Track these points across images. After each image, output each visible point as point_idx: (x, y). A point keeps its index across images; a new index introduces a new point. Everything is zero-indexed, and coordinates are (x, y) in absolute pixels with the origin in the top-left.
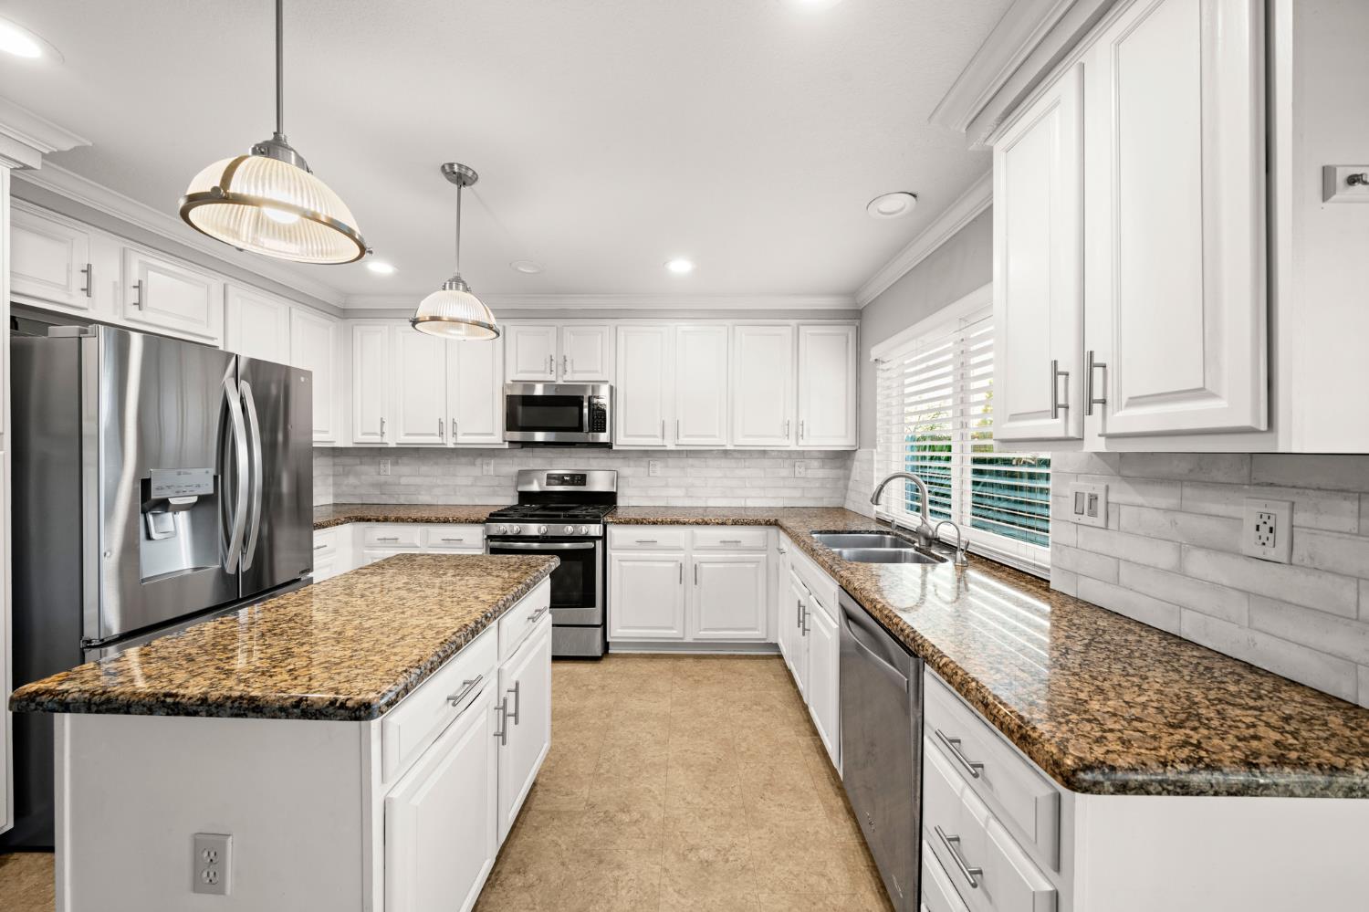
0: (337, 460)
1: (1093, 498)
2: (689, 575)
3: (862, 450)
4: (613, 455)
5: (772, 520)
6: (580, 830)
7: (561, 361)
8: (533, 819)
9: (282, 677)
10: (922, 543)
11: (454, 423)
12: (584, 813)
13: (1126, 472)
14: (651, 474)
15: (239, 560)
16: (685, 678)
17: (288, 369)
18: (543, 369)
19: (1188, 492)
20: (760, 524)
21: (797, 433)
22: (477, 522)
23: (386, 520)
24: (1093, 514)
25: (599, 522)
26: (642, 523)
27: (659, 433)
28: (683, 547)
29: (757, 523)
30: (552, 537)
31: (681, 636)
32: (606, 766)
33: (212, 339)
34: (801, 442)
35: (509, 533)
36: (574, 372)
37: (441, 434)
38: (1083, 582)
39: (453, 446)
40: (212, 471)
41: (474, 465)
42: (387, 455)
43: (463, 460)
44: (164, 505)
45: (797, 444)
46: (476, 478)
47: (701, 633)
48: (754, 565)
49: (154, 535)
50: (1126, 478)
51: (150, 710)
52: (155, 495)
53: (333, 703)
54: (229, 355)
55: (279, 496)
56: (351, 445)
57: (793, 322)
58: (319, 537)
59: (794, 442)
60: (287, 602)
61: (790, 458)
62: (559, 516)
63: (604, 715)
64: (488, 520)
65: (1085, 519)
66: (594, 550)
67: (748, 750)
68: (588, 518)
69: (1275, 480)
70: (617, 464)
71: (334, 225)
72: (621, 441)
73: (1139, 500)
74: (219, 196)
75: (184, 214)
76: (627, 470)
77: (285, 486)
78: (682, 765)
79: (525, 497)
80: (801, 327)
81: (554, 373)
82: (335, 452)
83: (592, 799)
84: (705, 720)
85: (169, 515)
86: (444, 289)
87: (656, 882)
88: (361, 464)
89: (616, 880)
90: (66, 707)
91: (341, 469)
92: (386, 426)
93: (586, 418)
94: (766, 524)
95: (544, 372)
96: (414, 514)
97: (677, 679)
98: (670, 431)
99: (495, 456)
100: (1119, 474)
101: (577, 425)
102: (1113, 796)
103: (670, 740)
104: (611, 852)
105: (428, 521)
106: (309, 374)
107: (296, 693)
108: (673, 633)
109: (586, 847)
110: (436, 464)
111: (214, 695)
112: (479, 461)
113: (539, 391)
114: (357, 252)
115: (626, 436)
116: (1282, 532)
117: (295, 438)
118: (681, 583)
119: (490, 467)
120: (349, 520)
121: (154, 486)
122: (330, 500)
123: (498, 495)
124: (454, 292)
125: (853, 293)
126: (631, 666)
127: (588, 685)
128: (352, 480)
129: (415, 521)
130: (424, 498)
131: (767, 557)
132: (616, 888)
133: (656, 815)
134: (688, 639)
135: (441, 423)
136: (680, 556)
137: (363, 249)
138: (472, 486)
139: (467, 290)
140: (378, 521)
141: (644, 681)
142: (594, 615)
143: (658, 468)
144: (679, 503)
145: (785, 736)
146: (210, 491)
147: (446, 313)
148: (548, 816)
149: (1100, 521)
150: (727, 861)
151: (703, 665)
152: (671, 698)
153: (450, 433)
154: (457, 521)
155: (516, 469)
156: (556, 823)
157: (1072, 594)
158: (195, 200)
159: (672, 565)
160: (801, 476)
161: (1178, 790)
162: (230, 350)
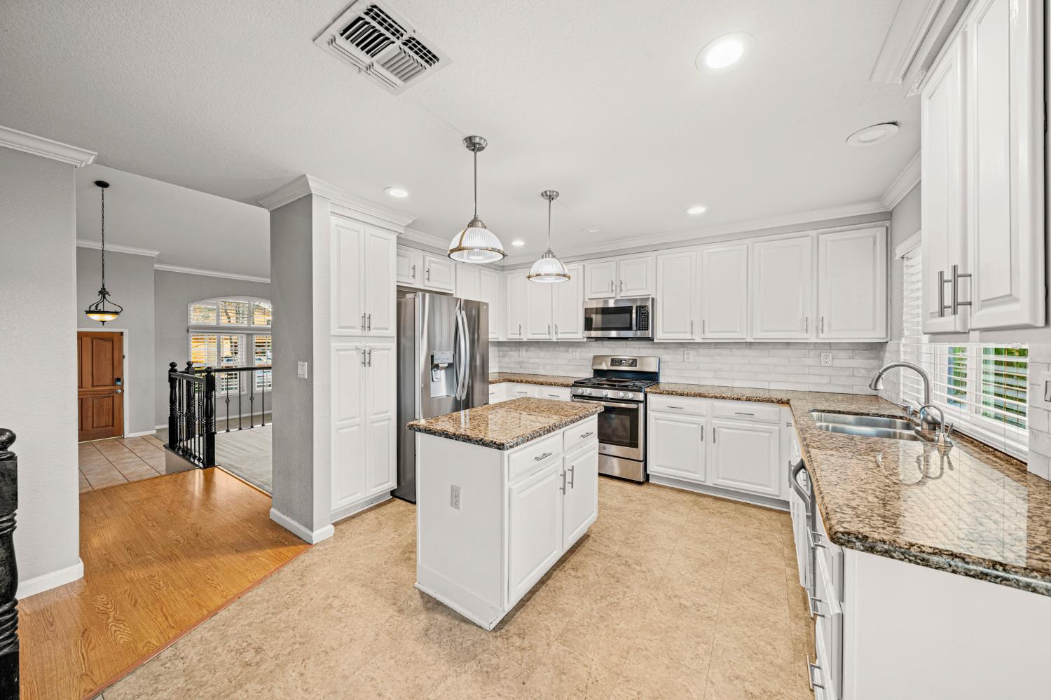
0: (500, 348)
2: (709, 435)
3: (893, 342)
4: (655, 346)
5: (785, 399)
6: (609, 564)
7: (619, 284)
8: (584, 550)
9: (476, 431)
10: (925, 427)
11: (556, 326)
12: (613, 558)
14: (686, 360)
15: (462, 395)
16: (702, 509)
17: (479, 303)
18: (607, 290)
20: (772, 402)
21: (817, 328)
22: (567, 386)
23: (521, 382)
25: (641, 392)
26: (672, 394)
27: (689, 330)
28: (704, 414)
29: (770, 401)
30: (611, 399)
31: (703, 480)
32: (632, 540)
33: (451, 290)
34: (821, 335)
35: (585, 394)
36: (627, 290)
37: (549, 333)
39: (555, 340)
40: (453, 352)
41: (567, 351)
42: (522, 346)
43: (562, 349)
44: (437, 366)
45: (817, 337)
46: (569, 360)
47: (720, 480)
48: (767, 434)
49: (434, 380)
51: (440, 436)
52: (435, 362)
53: (492, 442)
54: (458, 299)
55: (476, 366)
56: (506, 340)
57: (813, 233)
58: (492, 388)
59: (814, 335)
60: (478, 410)
61: (815, 349)
62: (615, 386)
63: (637, 515)
64: (573, 386)
66: (637, 410)
67: (738, 562)
68: (635, 388)
70: (660, 352)
71: (493, 250)
72: (660, 336)
74: (459, 249)
75: (449, 256)
76: (666, 356)
77: (478, 362)
78: (683, 555)
79: (598, 373)
80: (820, 236)
81: (614, 293)
82: (499, 344)
83: (619, 553)
84: (709, 536)
85: (439, 371)
86: (543, 258)
87: (648, 602)
88: (511, 350)
89: (625, 592)
90: (420, 430)
91: (502, 353)
92: (522, 329)
93: (634, 321)
94: (778, 402)
95: (608, 292)
96: (536, 379)
97: (696, 508)
98: (697, 329)
99: (580, 346)
101: (628, 326)
102: (863, 553)
103: (679, 540)
104: (625, 579)
105: (542, 384)
106: (487, 304)
107: (481, 436)
108: (697, 477)
109: (612, 572)
110: (548, 351)
111: (457, 433)
112: (571, 350)
113: (611, 304)
114: (502, 256)
115: (664, 333)
117: (482, 337)
118: (702, 440)
119: (577, 354)
120: (505, 380)
121: (435, 358)
122: (497, 370)
123: (580, 371)
124: (548, 259)
126: (663, 493)
127: (631, 497)
128: (507, 360)
129: (535, 383)
130: (541, 372)
131: (780, 429)
132: (624, 595)
133: (658, 573)
134: (709, 483)
135: (549, 327)
136: (702, 420)
137: (504, 255)
138: (566, 365)
139: (554, 257)
140: (518, 382)
141: (671, 503)
142: (638, 453)
143: (692, 355)
144: (709, 383)
145: (775, 564)
146: (452, 361)
147: (543, 271)
148: (593, 552)
150: (699, 610)
151: (719, 504)
152: (687, 518)
153: (554, 333)
154: (556, 385)
155: (592, 355)
156: (597, 556)
157: (1045, 476)
158: (452, 251)
159: (696, 426)
160: (827, 364)
161: (919, 561)
162: (458, 297)
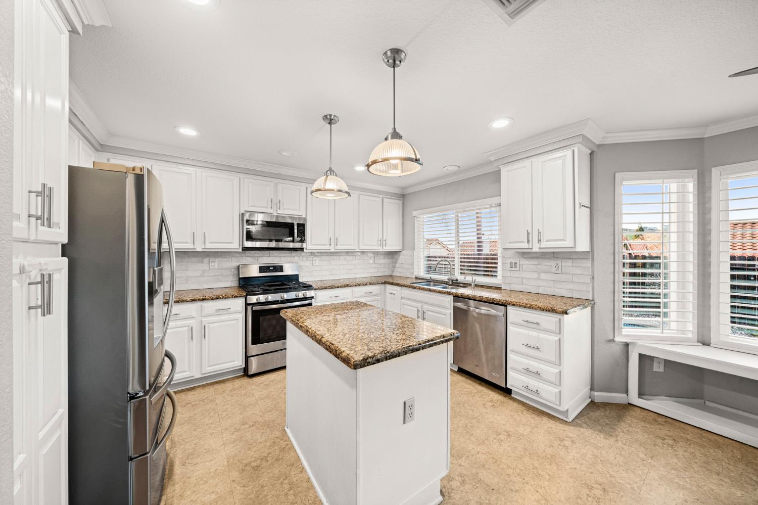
1: (516, 263)
3: (404, 251)
11: (205, 235)
13: (525, 256)
18: (266, 206)
19: (540, 260)
20: (379, 284)
21: (383, 244)
22: (239, 297)
24: (516, 267)
25: (312, 290)
26: (332, 288)
27: (327, 243)
28: (349, 297)
34: (384, 248)
36: (284, 209)
37: (194, 242)
38: (512, 285)
46: (204, 271)
50: (525, 258)
57: (381, 196)
59: (382, 248)
64: (247, 295)
65: (513, 269)
69: (559, 257)
73: (528, 263)
79: (244, 280)
80: (384, 199)
81: (272, 209)
93: (296, 235)
100: (523, 257)
105: (204, 300)
115: (312, 244)
116: (560, 267)
123: (221, 281)
125: (403, 188)
129: (193, 300)
135: (194, 235)
138: (201, 276)
143: (317, 261)
149: (518, 269)
154: (226, 297)
157: (510, 289)
